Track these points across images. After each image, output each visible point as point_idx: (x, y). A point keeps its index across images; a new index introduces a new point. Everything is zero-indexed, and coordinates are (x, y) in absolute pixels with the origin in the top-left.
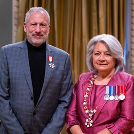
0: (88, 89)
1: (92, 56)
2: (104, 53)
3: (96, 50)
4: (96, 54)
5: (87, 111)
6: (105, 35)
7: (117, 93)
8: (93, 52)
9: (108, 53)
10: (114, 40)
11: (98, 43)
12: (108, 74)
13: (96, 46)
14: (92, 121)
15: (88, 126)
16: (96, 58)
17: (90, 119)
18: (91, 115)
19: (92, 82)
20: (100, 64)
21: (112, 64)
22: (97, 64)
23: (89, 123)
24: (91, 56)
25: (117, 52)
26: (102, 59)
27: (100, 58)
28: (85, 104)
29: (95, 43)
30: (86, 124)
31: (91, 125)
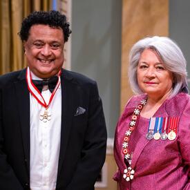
0: (133, 123)
2: (154, 66)
3: (142, 60)
4: (141, 67)
5: (127, 156)
6: (156, 38)
10: (172, 45)
11: (145, 51)
13: (143, 54)
15: (128, 179)
16: (143, 73)
17: (130, 168)
20: (147, 83)
22: (144, 82)
24: (135, 70)
26: (150, 74)
28: (125, 145)
30: (125, 176)
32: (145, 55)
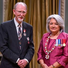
0: (47, 41)
1: (49, 25)
2: (55, 24)
3: (51, 22)
4: (51, 24)
5: (47, 51)
6: (55, 15)
7: (62, 43)
8: (49, 23)
9: (56, 24)
10: (60, 17)
11: (52, 19)
12: (56, 34)
13: (51, 20)
14: (49, 56)
15: (47, 58)
16: (51, 26)
17: (48, 55)
18: (48, 53)
19: (49, 37)
20: (53, 29)
21: (58, 29)
22: (51, 29)
23: (47, 57)
25: (61, 23)
26: (53, 26)
27: (52, 26)
28: (46, 48)
29: (50, 19)
30: (46, 57)
31: (48, 58)
32: (52, 20)
